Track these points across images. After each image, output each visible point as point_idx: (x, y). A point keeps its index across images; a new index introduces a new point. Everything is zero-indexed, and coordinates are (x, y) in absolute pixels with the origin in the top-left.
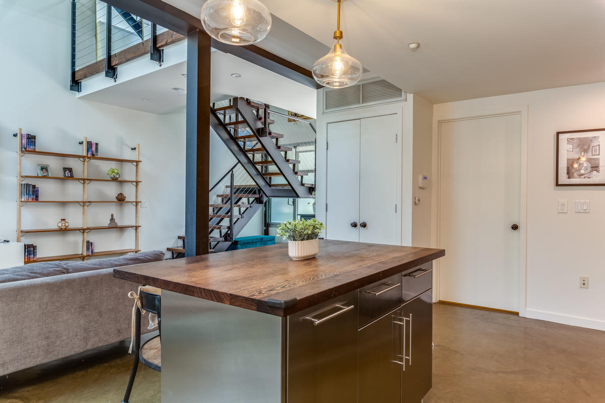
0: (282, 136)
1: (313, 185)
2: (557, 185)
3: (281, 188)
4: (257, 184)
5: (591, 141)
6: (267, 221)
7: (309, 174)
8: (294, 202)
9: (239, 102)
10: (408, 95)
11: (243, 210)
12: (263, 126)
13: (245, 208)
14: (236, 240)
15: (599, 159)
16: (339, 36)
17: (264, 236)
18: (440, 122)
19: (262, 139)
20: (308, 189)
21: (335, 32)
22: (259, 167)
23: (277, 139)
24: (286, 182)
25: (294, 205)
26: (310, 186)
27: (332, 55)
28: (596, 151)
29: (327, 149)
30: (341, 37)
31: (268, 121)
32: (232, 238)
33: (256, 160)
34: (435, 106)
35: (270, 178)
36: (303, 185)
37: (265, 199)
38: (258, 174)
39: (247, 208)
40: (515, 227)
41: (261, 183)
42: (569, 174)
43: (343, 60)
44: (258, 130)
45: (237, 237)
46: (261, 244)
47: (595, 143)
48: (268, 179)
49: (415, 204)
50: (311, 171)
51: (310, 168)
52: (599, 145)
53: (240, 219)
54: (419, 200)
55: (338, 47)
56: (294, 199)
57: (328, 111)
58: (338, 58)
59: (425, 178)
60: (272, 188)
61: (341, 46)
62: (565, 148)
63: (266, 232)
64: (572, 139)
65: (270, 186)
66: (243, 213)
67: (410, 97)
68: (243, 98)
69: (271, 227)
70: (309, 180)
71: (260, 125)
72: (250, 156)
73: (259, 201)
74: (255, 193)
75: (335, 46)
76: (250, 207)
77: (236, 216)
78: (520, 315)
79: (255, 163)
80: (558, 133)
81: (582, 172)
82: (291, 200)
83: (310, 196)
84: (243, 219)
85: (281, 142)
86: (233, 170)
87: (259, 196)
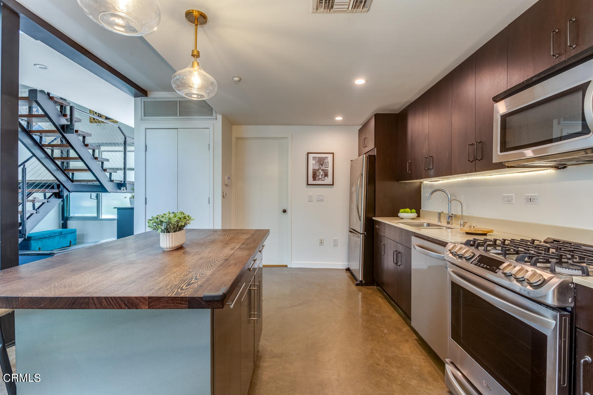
0: (90, 135)
1: (122, 181)
2: (308, 184)
3: (84, 183)
4: (57, 179)
5: (324, 159)
6: (65, 215)
7: (118, 171)
8: (97, 197)
9: (39, 95)
10: (218, 115)
11: (37, 205)
12: (69, 123)
13: (41, 203)
14: (29, 236)
15: (328, 170)
16: (196, 55)
17: (61, 230)
18: (238, 139)
19: (67, 135)
20: (116, 184)
21: (193, 51)
22: (59, 163)
23: (84, 137)
24: (94, 178)
25: (97, 199)
26: (119, 182)
27: (191, 69)
28: (326, 165)
29: (146, 151)
30: (198, 56)
31: (74, 119)
32: (25, 235)
33: (55, 156)
34: (233, 126)
35: (73, 174)
36: (111, 181)
37: (65, 193)
38: (58, 170)
39: (43, 203)
40: (284, 211)
41: (62, 178)
42: (314, 178)
43: (200, 74)
44: (63, 127)
45: (31, 232)
46: (60, 237)
47: (326, 161)
48: (71, 174)
49: (223, 197)
50: (121, 169)
51: (119, 167)
52: (328, 162)
53: (35, 214)
54: (226, 194)
55: (196, 64)
56: (97, 194)
57: (145, 118)
58: (196, 73)
59: (229, 178)
60: (75, 183)
61: (198, 63)
62: (312, 162)
63: (64, 226)
64: (315, 157)
65: (72, 181)
66: (38, 208)
67: (220, 117)
68: (44, 92)
69: (70, 220)
70: (118, 177)
71: (64, 121)
72: (49, 151)
73: (58, 195)
74: (53, 188)
75: (193, 62)
76: (48, 202)
77: (29, 211)
78: (288, 267)
79: (54, 158)
80: (308, 153)
81: (320, 177)
82: (94, 195)
83: (119, 191)
84: (37, 214)
85: (88, 140)
86: (25, 164)
87: (58, 191)
